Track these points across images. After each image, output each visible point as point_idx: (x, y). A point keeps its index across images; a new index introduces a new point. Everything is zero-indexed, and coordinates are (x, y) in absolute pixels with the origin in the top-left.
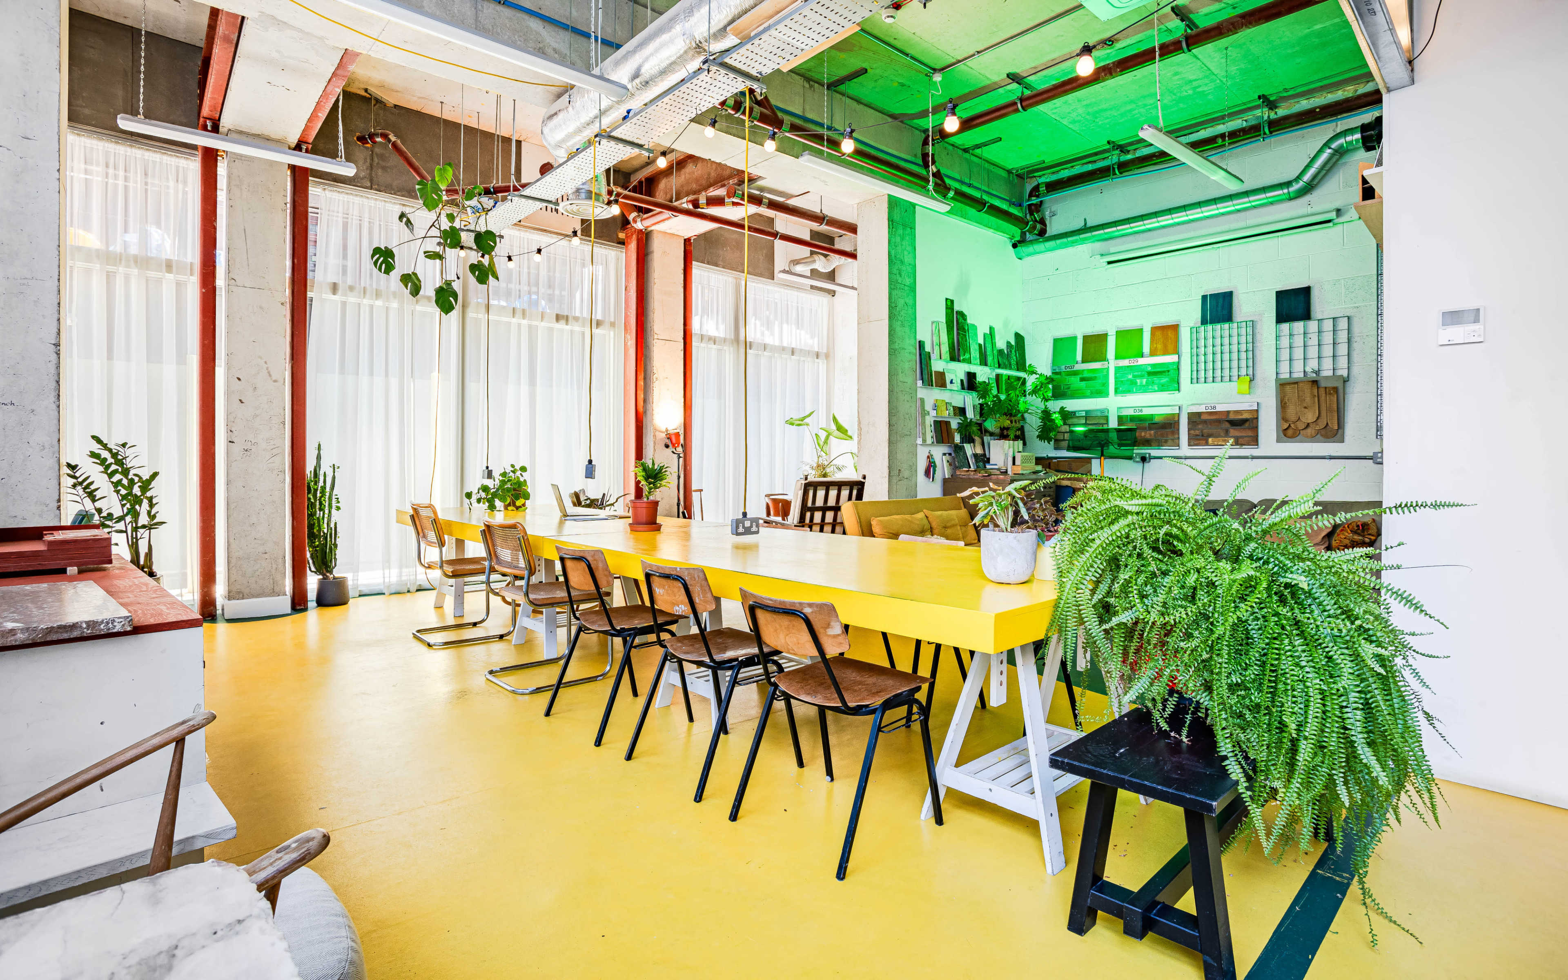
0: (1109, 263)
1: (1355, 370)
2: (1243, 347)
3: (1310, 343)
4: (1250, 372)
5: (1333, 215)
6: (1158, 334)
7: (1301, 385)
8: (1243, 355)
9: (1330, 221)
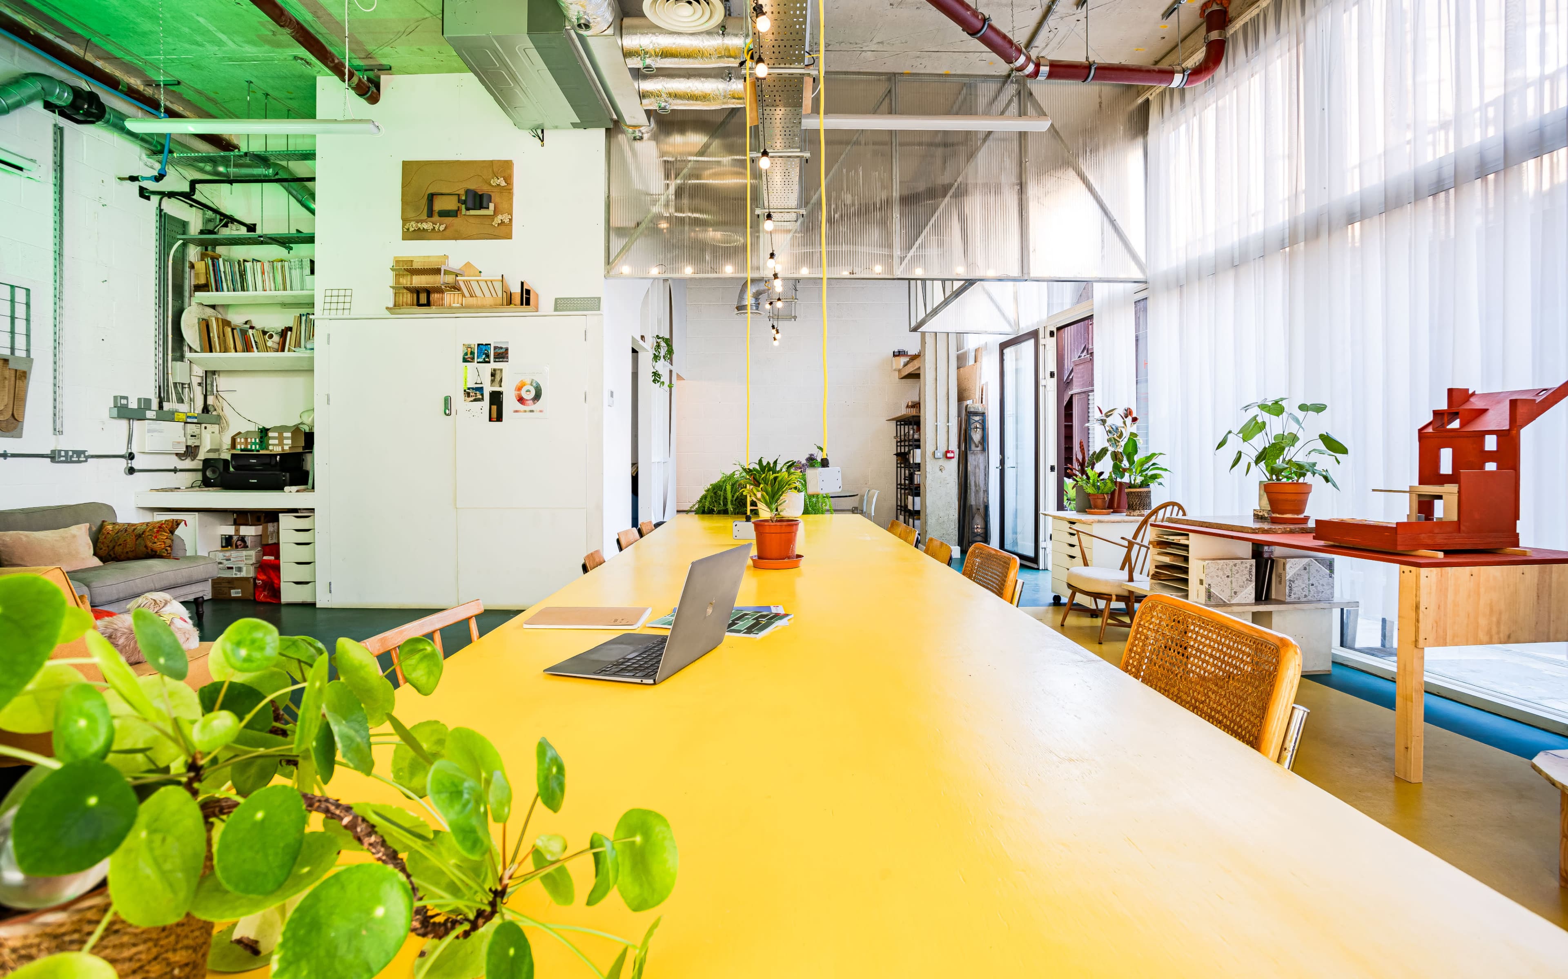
9: (21, 169)
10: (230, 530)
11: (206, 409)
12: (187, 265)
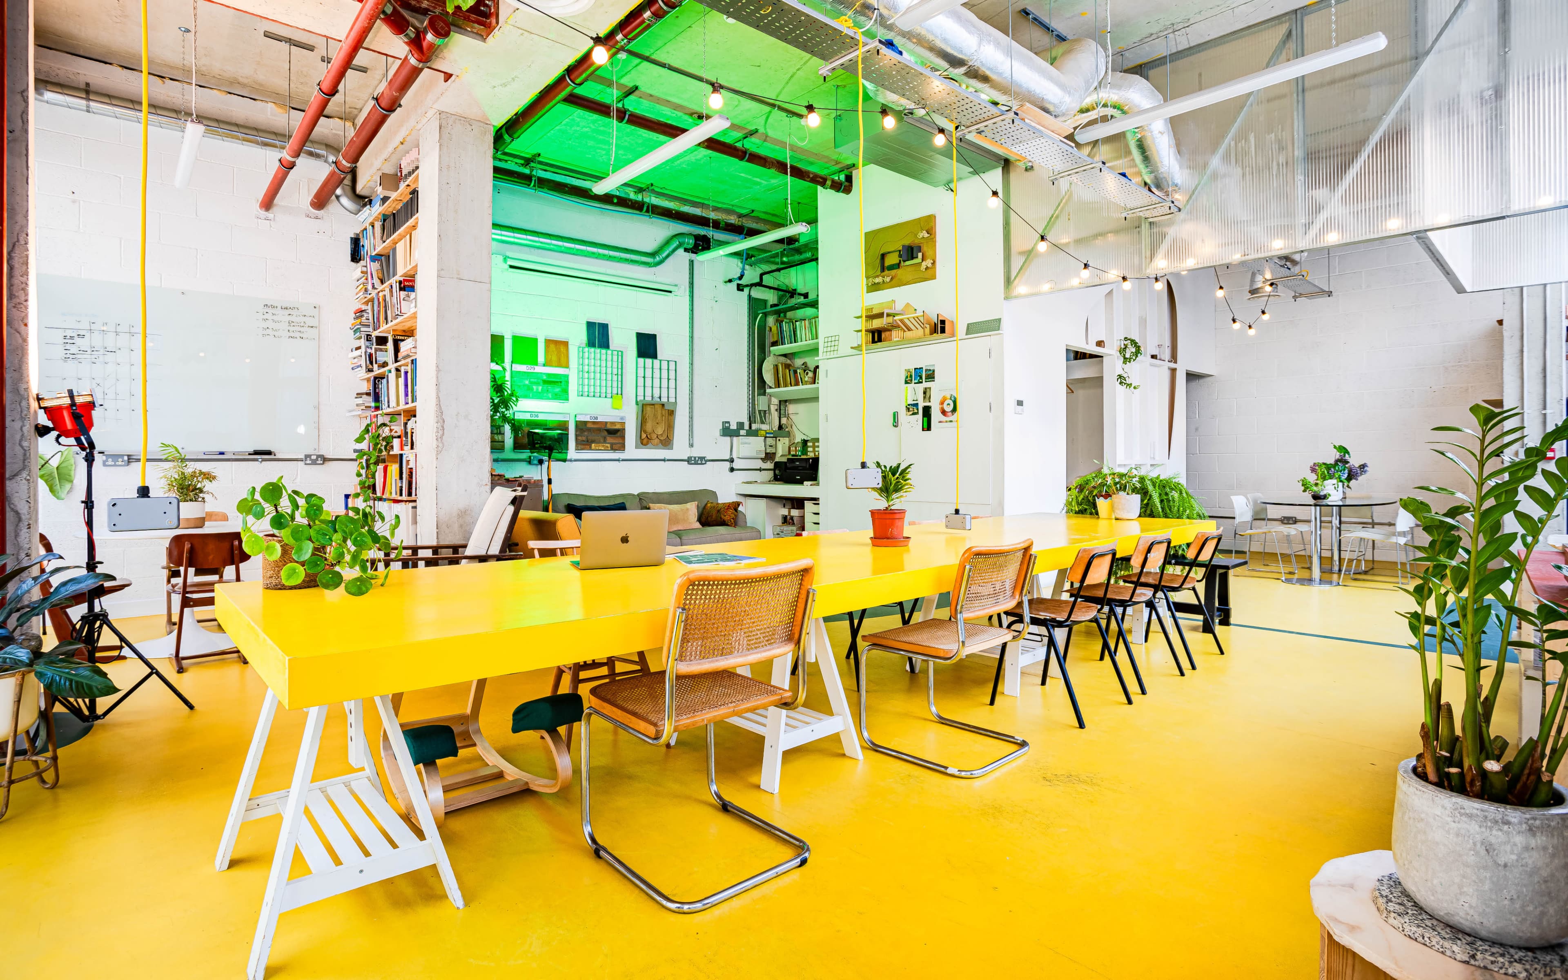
0: (511, 267)
1: (679, 401)
2: (615, 372)
3: (654, 376)
4: (619, 392)
5: (669, 287)
6: (552, 346)
7: (650, 406)
8: (615, 378)
9: (670, 292)
10: (785, 512)
11: (780, 427)
12: (767, 329)
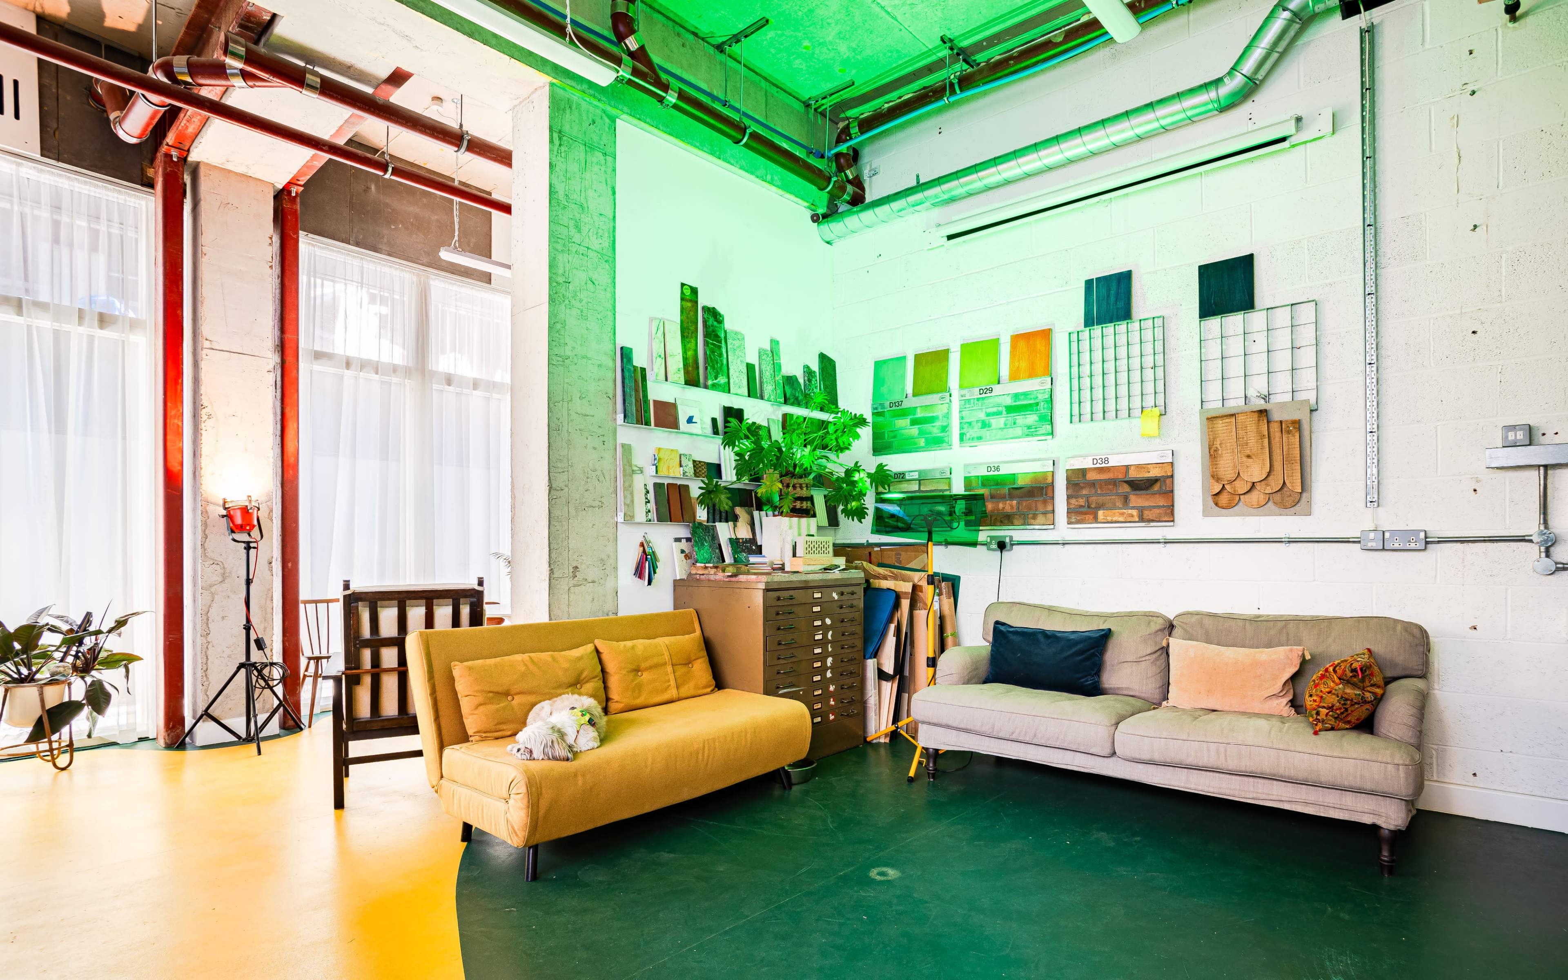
0: (950, 237)
1: (1328, 391)
2: (1149, 361)
3: (1253, 348)
4: (1160, 401)
5: (1289, 129)
6: (1022, 344)
7: (1240, 418)
8: (1149, 374)
9: (1285, 139)
